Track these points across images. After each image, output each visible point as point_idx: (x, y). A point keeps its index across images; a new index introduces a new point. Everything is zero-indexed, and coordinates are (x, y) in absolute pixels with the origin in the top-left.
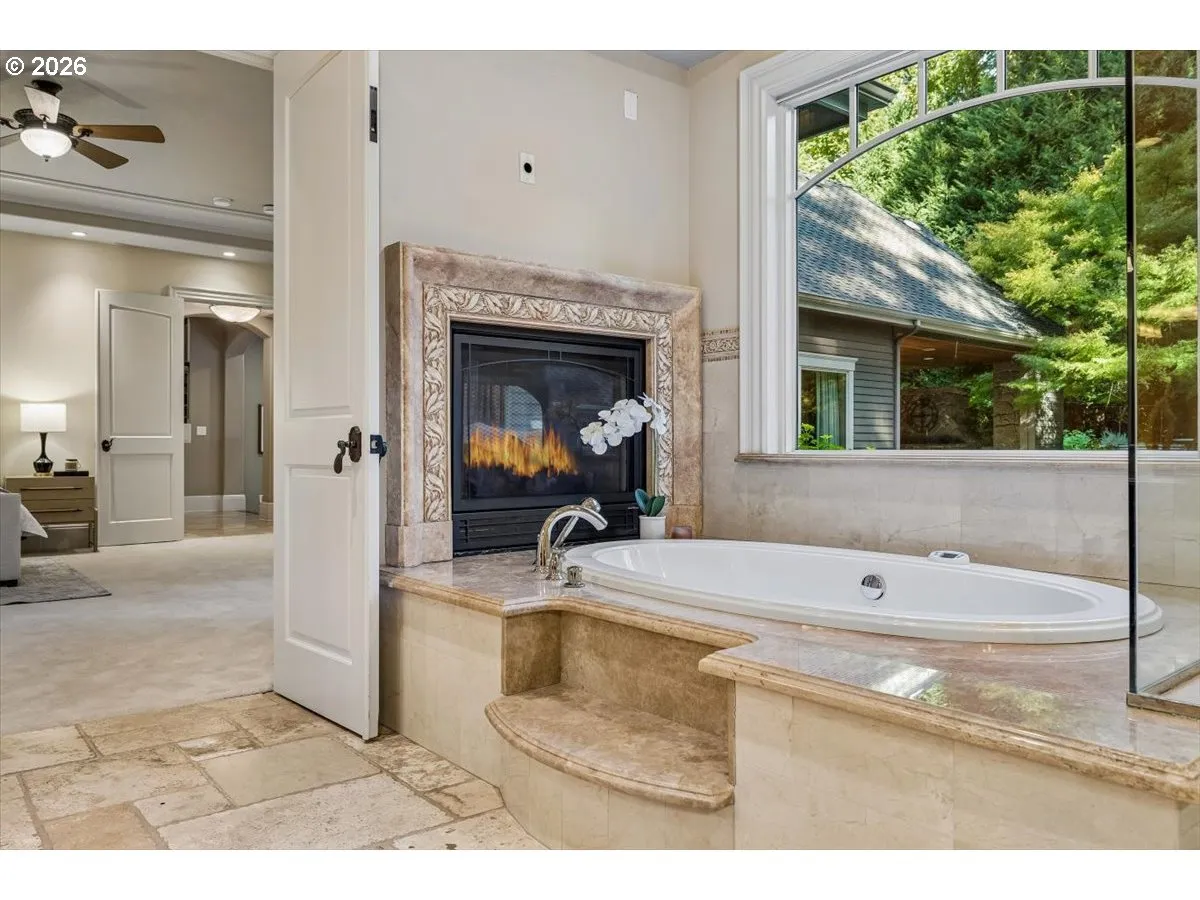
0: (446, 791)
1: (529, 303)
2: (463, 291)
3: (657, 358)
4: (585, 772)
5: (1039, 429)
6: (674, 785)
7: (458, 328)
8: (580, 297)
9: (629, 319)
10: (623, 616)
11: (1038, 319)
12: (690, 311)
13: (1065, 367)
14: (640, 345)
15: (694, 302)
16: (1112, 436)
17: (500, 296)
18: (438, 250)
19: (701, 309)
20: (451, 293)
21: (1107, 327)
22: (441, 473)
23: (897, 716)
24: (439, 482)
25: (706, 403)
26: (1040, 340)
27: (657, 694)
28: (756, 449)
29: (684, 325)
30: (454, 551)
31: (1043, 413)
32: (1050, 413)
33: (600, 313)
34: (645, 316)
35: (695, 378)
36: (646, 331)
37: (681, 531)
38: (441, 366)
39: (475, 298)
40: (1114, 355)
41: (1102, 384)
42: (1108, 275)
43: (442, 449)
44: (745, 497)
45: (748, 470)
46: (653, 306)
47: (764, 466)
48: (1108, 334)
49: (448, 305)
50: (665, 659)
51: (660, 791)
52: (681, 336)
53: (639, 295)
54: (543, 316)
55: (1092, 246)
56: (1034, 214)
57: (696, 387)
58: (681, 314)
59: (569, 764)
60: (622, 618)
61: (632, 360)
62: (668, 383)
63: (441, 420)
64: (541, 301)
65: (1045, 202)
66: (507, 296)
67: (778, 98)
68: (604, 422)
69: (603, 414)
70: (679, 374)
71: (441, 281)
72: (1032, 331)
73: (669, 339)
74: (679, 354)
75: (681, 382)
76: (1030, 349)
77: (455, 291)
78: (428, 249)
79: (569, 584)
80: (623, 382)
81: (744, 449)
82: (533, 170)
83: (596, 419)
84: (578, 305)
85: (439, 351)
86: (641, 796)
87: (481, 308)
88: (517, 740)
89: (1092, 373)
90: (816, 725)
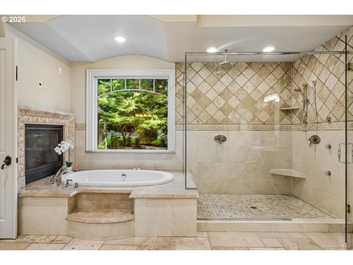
0: (55, 240)
1: (42, 118)
2: (28, 116)
3: (66, 130)
4: (107, 222)
5: (103, 131)
6: (125, 218)
7: (27, 125)
8: (52, 116)
9: (61, 121)
10: (99, 191)
11: (103, 109)
12: (73, 119)
13: (110, 119)
14: (62, 127)
15: (74, 117)
16: (112, 131)
17: (36, 117)
18: (25, 107)
19: (75, 118)
20: (26, 117)
21: (118, 112)
22: (23, 164)
23: (165, 197)
24: (22, 167)
25: (76, 139)
26: (104, 113)
27: (106, 205)
28: (90, 150)
29: (72, 122)
30: (26, 183)
31: (104, 128)
32: (105, 128)
33: (56, 120)
34: (64, 120)
35: (74, 134)
36: (64, 124)
37: (77, 169)
38: (23, 136)
39: (31, 118)
40: (119, 118)
41: (117, 123)
42: (118, 102)
43: (23, 158)
44: (87, 160)
45: (88, 154)
46: (66, 118)
47: (93, 154)
48: (118, 113)
49: (25, 120)
50: (108, 198)
51: (123, 220)
52: (71, 124)
53: (64, 116)
54: (45, 122)
55: (114, 95)
56: (103, 86)
57: (74, 136)
58: (71, 119)
59: (102, 222)
60: (99, 192)
61: (60, 130)
62: (68, 135)
63: (23, 151)
64: (44, 118)
65: (105, 84)
66: (37, 117)
67: (95, 77)
68: (60, 147)
69: (59, 145)
70: (70, 133)
71: (23, 114)
72: (102, 111)
73: (68, 126)
74: (70, 129)
75: (71, 135)
76: (102, 115)
77: (26, 116)
78: (23, 107)
79: (76, 187)
80: (57, 136)
81: (87, 150)
82: (41, 85)
83: (57, 146)
84: (52, 119)
85: (23, 132)
86: (120, 222)
87: (32, 120)
88: (85, 222)
89: (115, 121)
90: (150, 202)
